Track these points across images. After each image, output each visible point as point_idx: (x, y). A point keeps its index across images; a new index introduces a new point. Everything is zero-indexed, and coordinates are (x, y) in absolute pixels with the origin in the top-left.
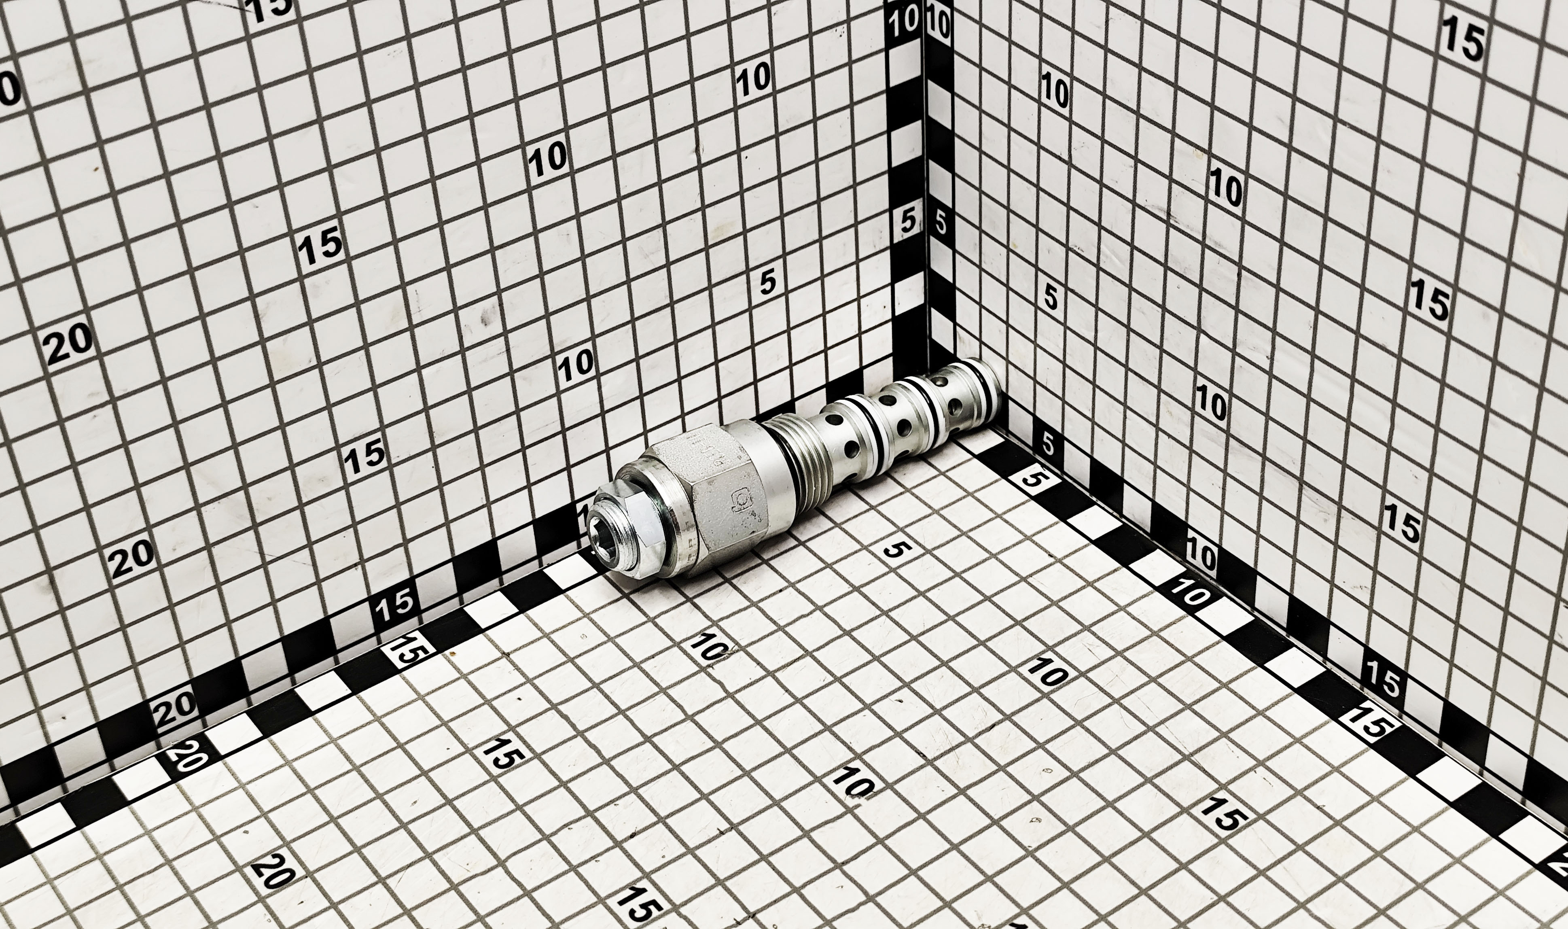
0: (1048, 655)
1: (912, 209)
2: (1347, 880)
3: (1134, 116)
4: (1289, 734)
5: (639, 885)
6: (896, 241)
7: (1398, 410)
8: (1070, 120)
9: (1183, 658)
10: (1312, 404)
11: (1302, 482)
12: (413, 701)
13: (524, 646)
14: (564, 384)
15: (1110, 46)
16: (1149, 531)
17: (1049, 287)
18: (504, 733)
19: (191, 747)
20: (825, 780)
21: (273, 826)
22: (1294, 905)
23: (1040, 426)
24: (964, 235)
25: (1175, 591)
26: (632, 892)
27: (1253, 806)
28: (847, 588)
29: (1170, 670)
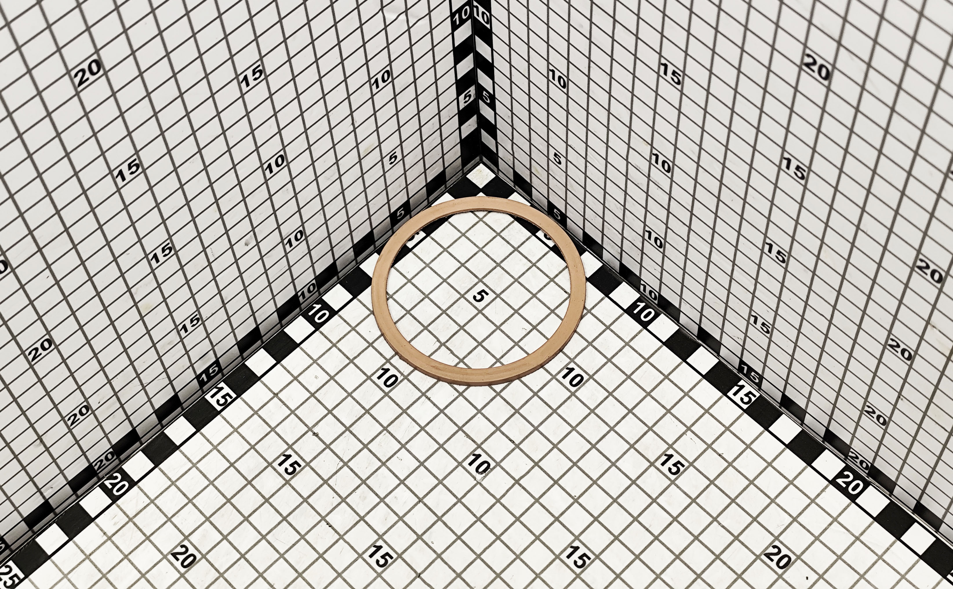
0: (572, 365)
1: (469, 92)
2: (737, 500)
3: (606, 111)
4: (702, 408)
5: (378, 544)
6: (461, 108)
7: (758, 284)
8: (567, 94)
9: (643, 360)
10: (711, 263)
11: (705, 288)
12: (232, 433)
13: (284, 387)
14: (288, 248)
15: (591, 77)
16: (619, 272)
17: (556, 154)
18: (286, 450)
19: (117, 478)
20: (464, 464)
21: (176, 526)
22: (711, 520)
23: (552, 205)
24: (502, 110)
25: (635, 312)
26: (375, 548)
27: (687, 458)
28: (457, 328)
29: (637, 369)
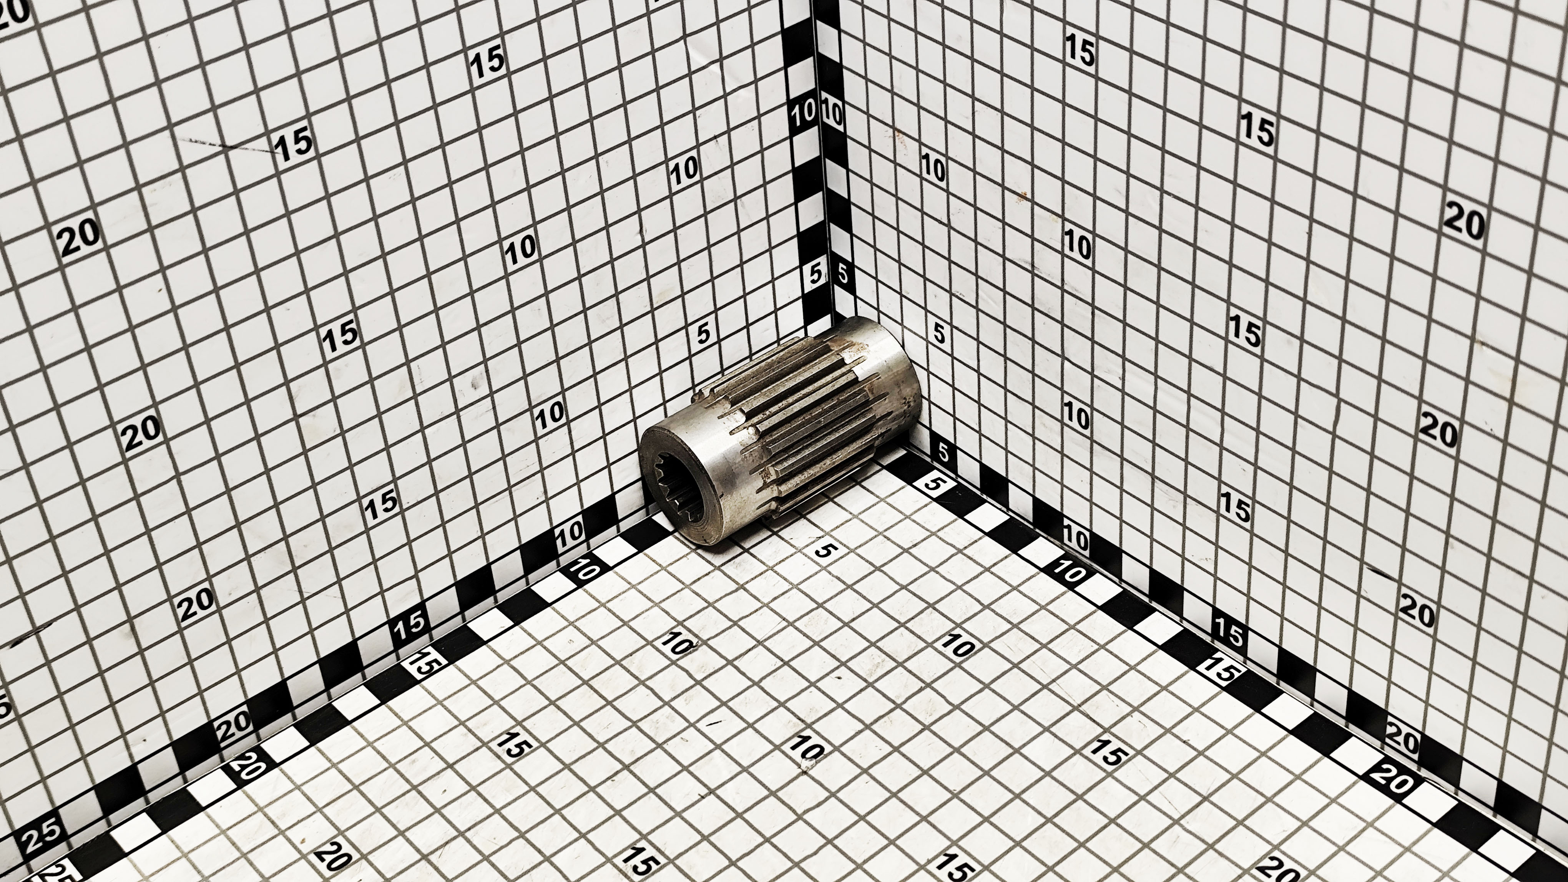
0: (957, 631)
1: (818, 264)
2: (1212, 799)
3: (1000, 189)
4: (1157, 683)
5: (639, 845)
6: (806, 291)
7: (1226, 418)
8: (947, 191)
9: (1067, 627)
10: (1158, 414)
11: (1154, 477)
12: (433, 706)
13: (522, 653)
14: (541, 431)
15: (977, 133)
16: (1031, 520)
17: (937, 325)
18: (513, 727)
19: (250, 758)
20: (783, 748)
21: (328, 819)
22: (1171, 822)
23: (936, 438)
24: (864, 284)
25: (1057, 571)
26: (633, 851)
27: (1132, 744)
28: (787, 586)
29: (1057, 637)
